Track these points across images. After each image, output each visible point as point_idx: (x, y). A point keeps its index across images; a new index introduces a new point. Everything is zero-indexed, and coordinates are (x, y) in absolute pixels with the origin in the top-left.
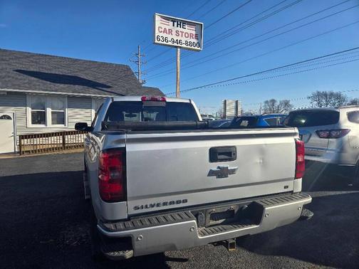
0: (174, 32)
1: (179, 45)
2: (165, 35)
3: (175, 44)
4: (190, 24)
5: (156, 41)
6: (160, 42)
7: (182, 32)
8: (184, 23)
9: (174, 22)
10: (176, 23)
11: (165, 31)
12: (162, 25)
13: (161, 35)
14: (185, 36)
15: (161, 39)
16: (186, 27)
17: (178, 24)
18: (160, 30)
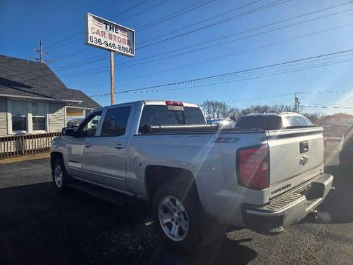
0: (107, 35)
1: (112, 49)
2: (98, 37)
3: (109, 47)
4: (122, 29)
5: (89, 42)
6: (93, 43)
7: (115, 37)
8: (117, 27)
9: (106, 25)
10: (108, 27)
11: (98, 32)
12: (95, 27)
13: (94, 36)
14: (118, 40)
15: (94, 40)
16: (119, 31)
17: (110, 28)
18: (94, 31)
